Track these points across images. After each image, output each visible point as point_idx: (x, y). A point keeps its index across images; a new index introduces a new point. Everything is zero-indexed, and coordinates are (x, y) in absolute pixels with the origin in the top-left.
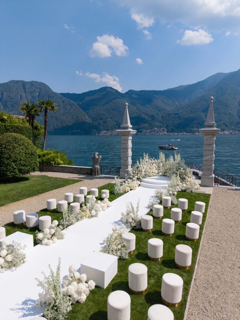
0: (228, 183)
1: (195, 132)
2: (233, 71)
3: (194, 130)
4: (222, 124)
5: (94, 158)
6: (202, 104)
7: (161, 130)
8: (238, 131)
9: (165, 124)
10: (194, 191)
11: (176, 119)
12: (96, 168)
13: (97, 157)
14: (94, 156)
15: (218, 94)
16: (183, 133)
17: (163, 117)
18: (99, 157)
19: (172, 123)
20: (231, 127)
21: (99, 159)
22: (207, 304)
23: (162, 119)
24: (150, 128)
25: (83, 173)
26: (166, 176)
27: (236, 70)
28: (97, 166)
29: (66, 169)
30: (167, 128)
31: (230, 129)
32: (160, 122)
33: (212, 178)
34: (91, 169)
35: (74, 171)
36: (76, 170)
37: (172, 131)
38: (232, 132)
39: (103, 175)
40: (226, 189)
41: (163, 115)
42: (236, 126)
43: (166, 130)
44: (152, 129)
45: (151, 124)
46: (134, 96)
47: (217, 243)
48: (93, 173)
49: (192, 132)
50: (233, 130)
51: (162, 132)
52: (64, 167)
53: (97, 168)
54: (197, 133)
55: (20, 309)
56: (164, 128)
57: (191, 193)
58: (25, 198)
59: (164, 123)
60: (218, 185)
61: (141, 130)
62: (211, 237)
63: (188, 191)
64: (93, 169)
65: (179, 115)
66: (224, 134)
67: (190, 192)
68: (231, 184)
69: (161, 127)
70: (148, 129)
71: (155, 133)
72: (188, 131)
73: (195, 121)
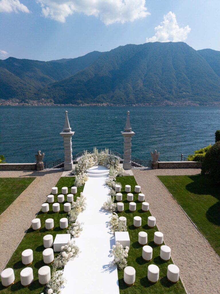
0: (140, 165)
1: (80, 104)
2: (106, 51)
3: (79, 102)
4: (101, 97)
5: (37, 155)
6: (84, 79)
7: (49, 101)
8: (113, 103)
9: (52, 95)
10: (123, 175)
11: (62, 90)
12: (40, 164)
13: (41, 155)
14: (37, 154)
15: (96, 70)
16: (70, 104)
17: (49, 88)
18: (42, 154)
19: (58, 94)
20: (107, 99)
21: (43, 156)
22: (170, 240)
23: (48, 90)
24: (37, 99)
25: (27, 169)
26: (100, 165)
27: (109, 51)
28: (41, 162)
29: (8, 167)
30: (54, 99)
31: (107, 102)
32: (46, 93)
33: (130, 164)
34: (36, 165)
35: (17, 168)
36: (19, 167)
37: (59, 102)
38: (108, 104)
39: (48, 169)
40: (139, 170)
41: (49, 86)
42: (111, 99)
43: (53, 101)
44: (39, 99)
45: (38, 95)
46: (16, 64)
47: (156, 210)
48: (38, 169)
49: (77, 104)
50: (109, 102)
51: (50, 103)
52: (6, 165)
53: (42, 164)
54: (81, 104)
55: (105, 271)
56: (51, 99)
57: (123, 177)
58: (7, 206)
59: (50, 94)
60: (133, 167)
61: (27, 100)
62: (152, 207)
63: (120, 176)
64: (38, 165)
65: (65, 87)
66: (103, 105)
67: (121, 176)
68: (141, 166)
69: (48, 98)
70: (35, 100)
71: (42, 104)
72: (74, 103)
73: (79, 93)
